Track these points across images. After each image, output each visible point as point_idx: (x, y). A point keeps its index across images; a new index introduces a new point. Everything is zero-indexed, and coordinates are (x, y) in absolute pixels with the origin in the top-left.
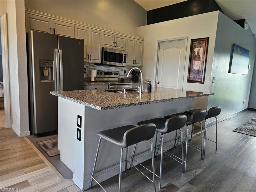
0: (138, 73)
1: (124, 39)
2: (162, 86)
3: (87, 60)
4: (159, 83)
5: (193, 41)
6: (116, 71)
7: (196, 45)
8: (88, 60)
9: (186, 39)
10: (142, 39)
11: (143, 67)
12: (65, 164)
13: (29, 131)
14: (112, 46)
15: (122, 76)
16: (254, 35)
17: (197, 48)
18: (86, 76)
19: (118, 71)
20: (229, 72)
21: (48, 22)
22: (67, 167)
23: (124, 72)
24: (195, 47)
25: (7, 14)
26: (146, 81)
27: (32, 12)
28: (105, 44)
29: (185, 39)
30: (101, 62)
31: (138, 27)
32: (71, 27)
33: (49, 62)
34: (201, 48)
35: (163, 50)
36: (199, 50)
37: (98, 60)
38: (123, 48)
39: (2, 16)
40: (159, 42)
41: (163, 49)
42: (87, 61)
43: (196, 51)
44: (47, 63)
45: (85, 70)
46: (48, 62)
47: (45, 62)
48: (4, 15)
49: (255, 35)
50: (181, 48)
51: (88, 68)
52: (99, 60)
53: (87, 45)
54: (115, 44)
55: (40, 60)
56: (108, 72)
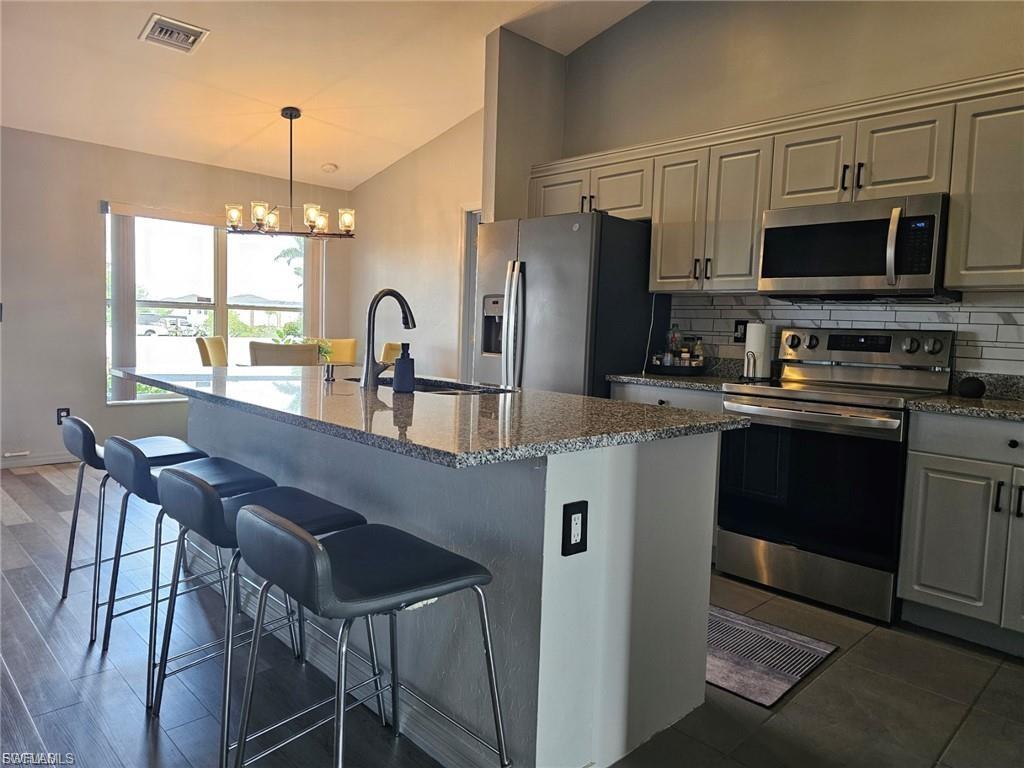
1: (933, 122)
3: (696, 284)
8: (699, 284)
21: (581, 181)
28: (788, 194)
32: (642, 170)
33: (500, 300)
37: (749, 275)
38: (924, 178)
42: (695, 287)
44: (497, 305)
45: (743, 327)
46: (497, 302)
47: (494, 303)
52: (753, 277)
54: (854, 175)
55: (485, 298)
56: (862, 337)
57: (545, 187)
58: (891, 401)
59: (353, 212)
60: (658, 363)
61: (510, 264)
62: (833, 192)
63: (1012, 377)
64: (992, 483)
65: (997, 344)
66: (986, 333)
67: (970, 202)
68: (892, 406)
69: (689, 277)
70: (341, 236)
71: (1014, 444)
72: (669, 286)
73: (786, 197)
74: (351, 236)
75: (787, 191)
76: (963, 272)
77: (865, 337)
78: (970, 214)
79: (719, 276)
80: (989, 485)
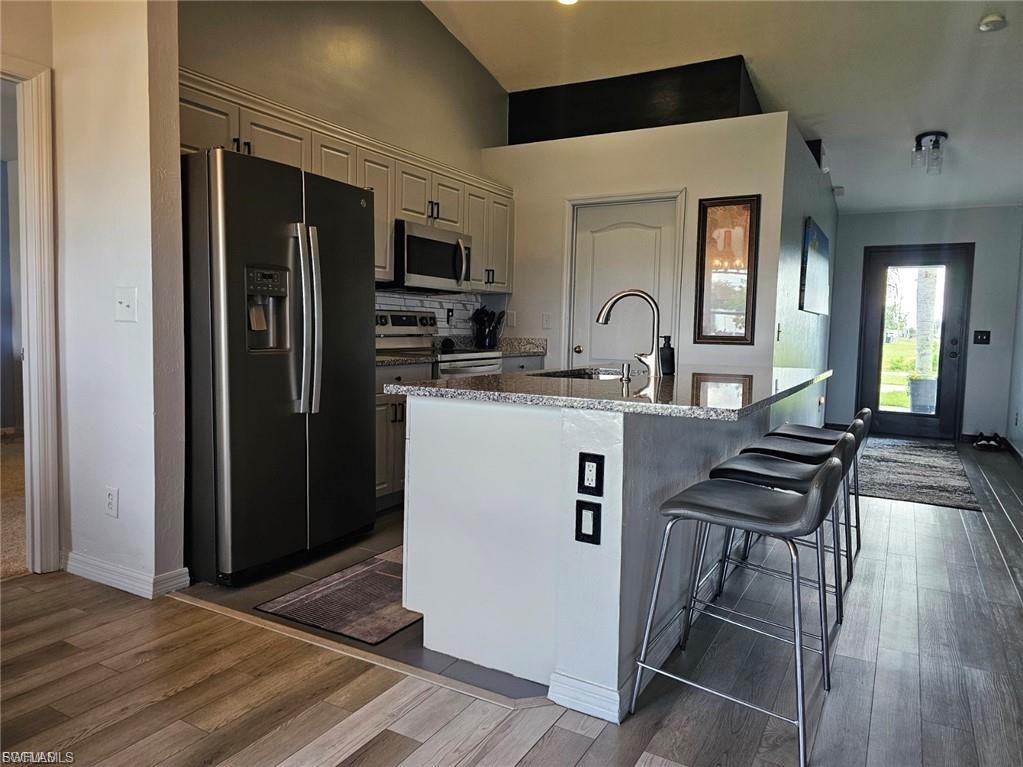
0: (496, 319)
1: (458, 190)
2: (591, 359)
4: (579, 352)
5: (704, 206)
6: (424, 310)
7: (716, 218)
9: (680, 200)
10: (509, 193)
11: (514, 295)
12: (457, 659)
13: (186, 569)
14: (425, 216)
15: (443, 330)
16: (833, 190)
17: (722, 227)
19: (429, 310)
20: (801, 307)
21: (226, 115)
22: (478, 666)
23: (448, 315)
24: (716, 226)
25: (52, 73)
26: (528, 347)
28: (405, 209)
29: (675, 198)
30: (391, 278)
31: (483, 150)
32: (301, 139)
33: (275, 274)
34: (736, 228)
35: (588, 233)
36: (728, 236)
37: (385, 268)
38: (456, 222)
39: (34, 80)
40: (574, 206)
41: (593, 232)
43: (719, 237)
44: (270, 280)
46: (270, 276)
47: (264, 276)
48: (43, 74)
49: (836, 190)
50: (660, 228)
52: (387, 270)
54: (434, 209)
56: (403, 317)
61: (301, 228)
62: (423, 216)
73: (402, 211)
75: (403, 208)
77: (406, 316)
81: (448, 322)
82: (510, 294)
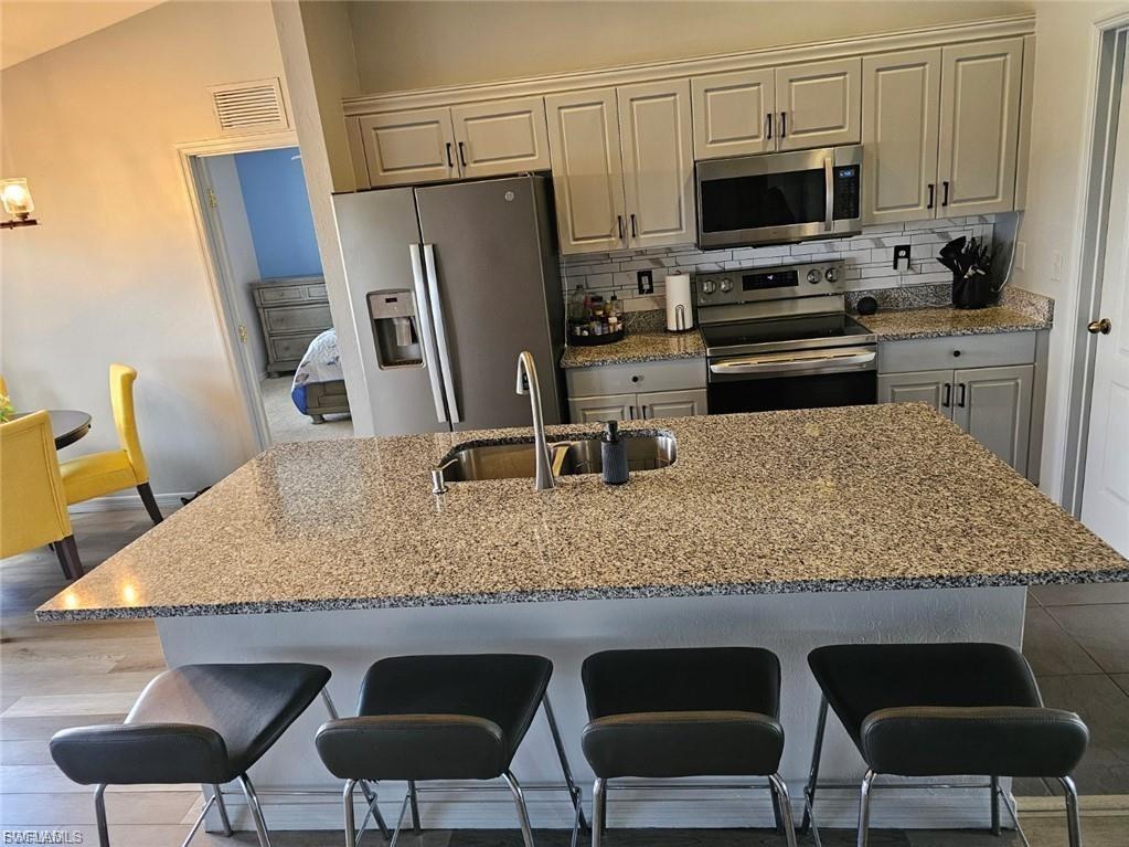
1: (844, 74)
3: (620, 243)
8: (624, 242)
14: (756, 137)
15: (884, 279)
18: (652, 303)
21: (437, 122)
23: (897, 257)
27: (366, 106)
28: (713, 142)
32: (530, 112)
33: (399, 296)
37: (681, 228)
38: (840, 129)
42: (620, 246)
44: (395, 304)
45: (646, 278)
46: (395, 300)
47: (388, 301)
51: (664, 267)
52: (684, 231)
53: (610, 171)
54: (778, 124)
55: (368, 296)
56: (769, 275)
57: (375, 129)
58: (867, 339)
59: (25, 181)
60: (586, 333)
61: (414, 250)
62: (757, 140)
63: (885, 290)
64: (941, 386)
65: (873, 265)
66: (864, 257)
67: (877, 149)
68: (870, 341)
69: (609, 236)
70: (12, 224)
71: (957, 354)
72: (586, 247)
73: (709, 146)
74: (33, 222)
75: (710, 140)
76: (875, 213)
77: (774, 274)
78: (878, 161)
79: (646, 233)
80: (938, 388)
81: (895, 267)
82: (1022, 212)
